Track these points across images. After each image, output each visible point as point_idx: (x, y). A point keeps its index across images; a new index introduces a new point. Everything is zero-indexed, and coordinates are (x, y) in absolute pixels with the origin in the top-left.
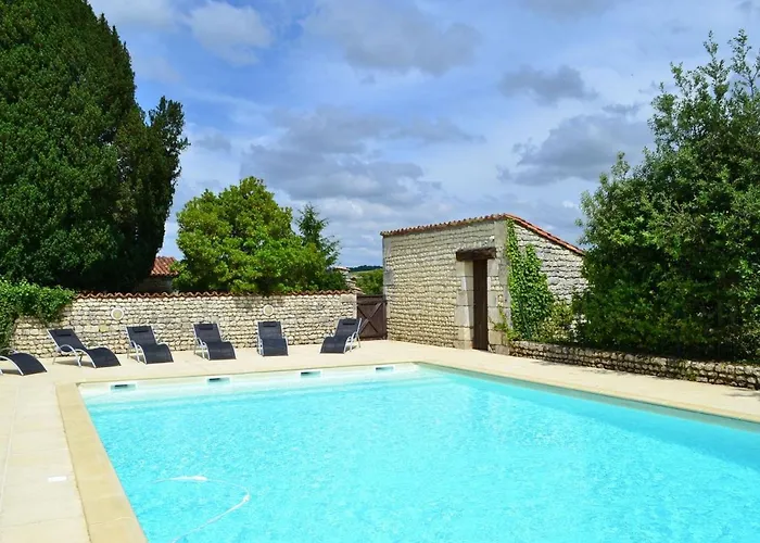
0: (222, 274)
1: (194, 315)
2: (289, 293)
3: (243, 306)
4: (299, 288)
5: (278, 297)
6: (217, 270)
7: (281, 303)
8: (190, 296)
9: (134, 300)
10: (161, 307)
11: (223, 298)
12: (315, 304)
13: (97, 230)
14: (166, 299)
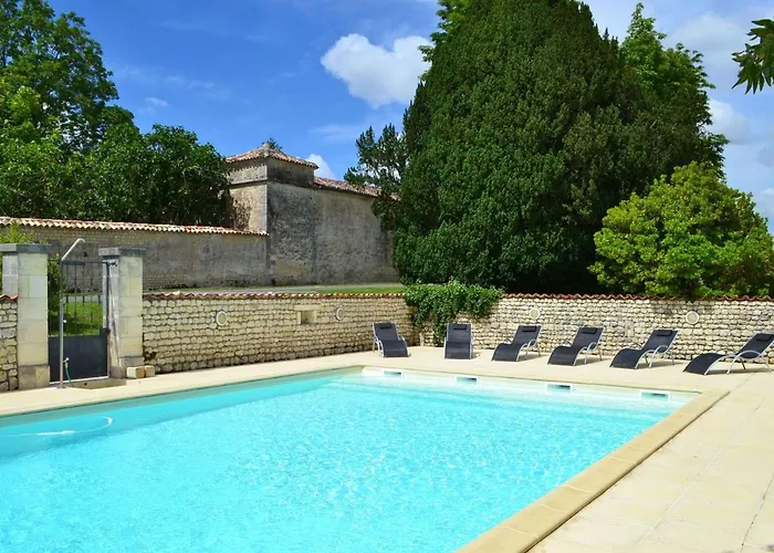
0: (633, 276)
1: (608, 319)
2: (718, 298)
3: (661, 311)
4: (732, 292)
5: (706, 303)
6: (626, 270)
7: (709, 309)
8: (603, 299)
9: (550, 301)
10: (574, 309)
11: (638, 301)
12: (757, 312)
13: (550, 234)
14: (579, 301)
